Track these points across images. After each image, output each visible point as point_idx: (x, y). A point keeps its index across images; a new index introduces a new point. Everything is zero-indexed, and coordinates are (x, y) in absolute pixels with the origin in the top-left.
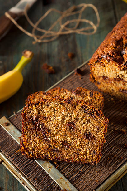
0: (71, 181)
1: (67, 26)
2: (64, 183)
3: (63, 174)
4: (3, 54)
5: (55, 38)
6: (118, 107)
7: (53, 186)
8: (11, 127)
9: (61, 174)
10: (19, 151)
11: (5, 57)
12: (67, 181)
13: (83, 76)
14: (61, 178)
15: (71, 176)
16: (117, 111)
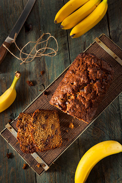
0: (42, 158)
1: (40, 52)
2: (39, 160)
3: (39, 155)
4: (4, 72)
5: (33, 59)
6: (65, 116)
7: (34, 161)
8: (13, 130)
9: (37, 155)
10: (17, 143)
11: (6, 74)
12: (40, 158)
13: (48, 95)
14: (38, 157)
15: (42, 156)
16: (65, 119)
